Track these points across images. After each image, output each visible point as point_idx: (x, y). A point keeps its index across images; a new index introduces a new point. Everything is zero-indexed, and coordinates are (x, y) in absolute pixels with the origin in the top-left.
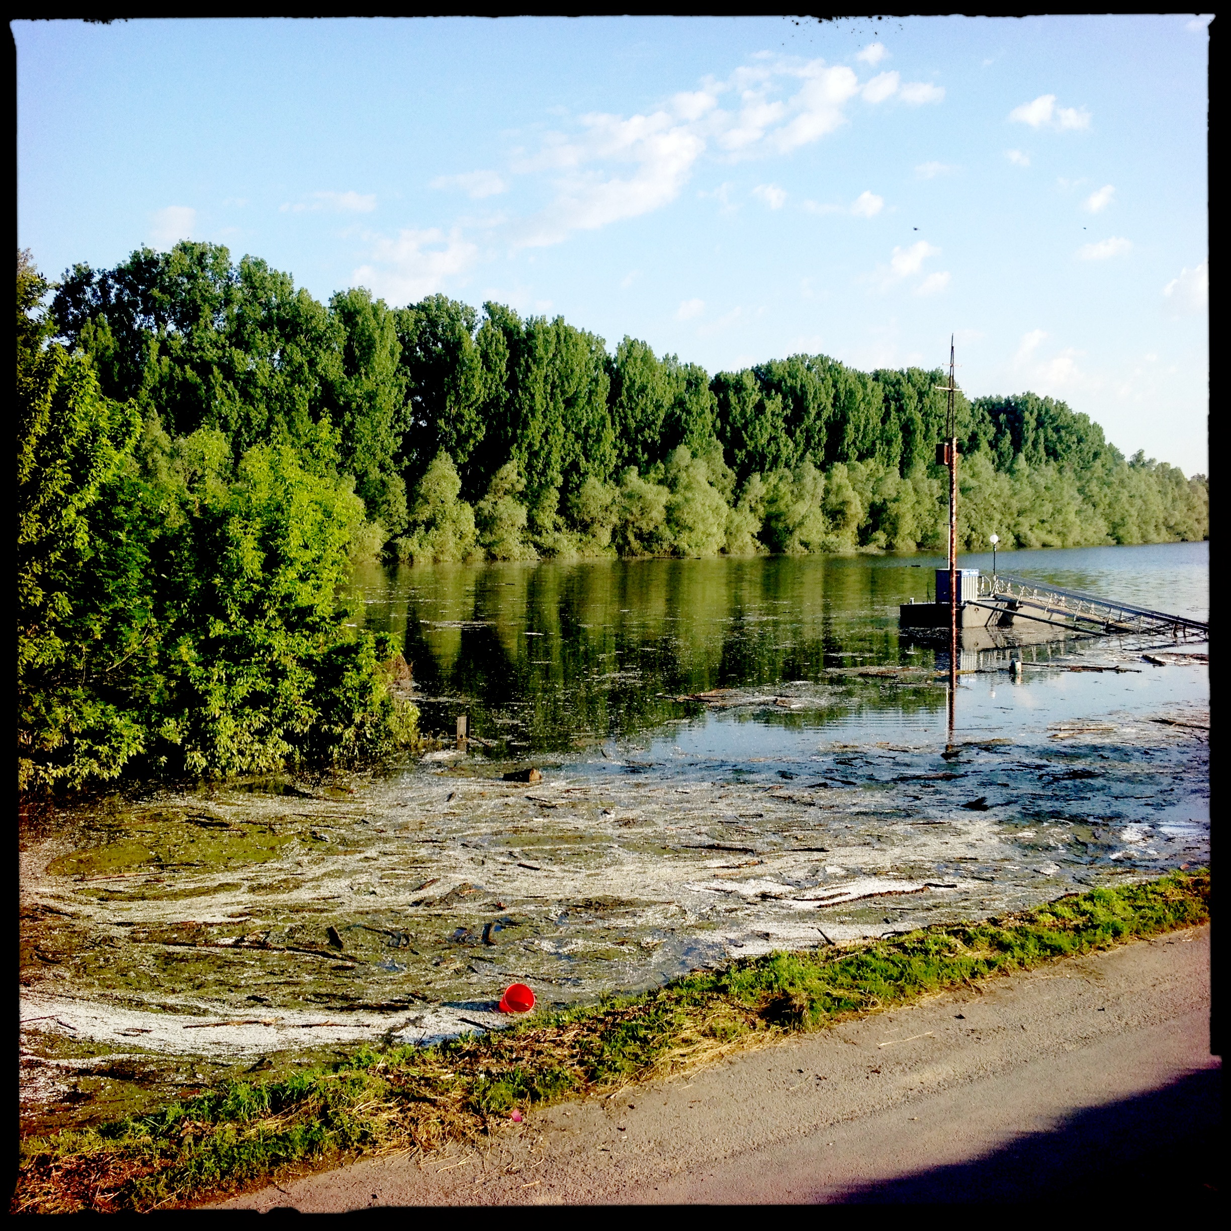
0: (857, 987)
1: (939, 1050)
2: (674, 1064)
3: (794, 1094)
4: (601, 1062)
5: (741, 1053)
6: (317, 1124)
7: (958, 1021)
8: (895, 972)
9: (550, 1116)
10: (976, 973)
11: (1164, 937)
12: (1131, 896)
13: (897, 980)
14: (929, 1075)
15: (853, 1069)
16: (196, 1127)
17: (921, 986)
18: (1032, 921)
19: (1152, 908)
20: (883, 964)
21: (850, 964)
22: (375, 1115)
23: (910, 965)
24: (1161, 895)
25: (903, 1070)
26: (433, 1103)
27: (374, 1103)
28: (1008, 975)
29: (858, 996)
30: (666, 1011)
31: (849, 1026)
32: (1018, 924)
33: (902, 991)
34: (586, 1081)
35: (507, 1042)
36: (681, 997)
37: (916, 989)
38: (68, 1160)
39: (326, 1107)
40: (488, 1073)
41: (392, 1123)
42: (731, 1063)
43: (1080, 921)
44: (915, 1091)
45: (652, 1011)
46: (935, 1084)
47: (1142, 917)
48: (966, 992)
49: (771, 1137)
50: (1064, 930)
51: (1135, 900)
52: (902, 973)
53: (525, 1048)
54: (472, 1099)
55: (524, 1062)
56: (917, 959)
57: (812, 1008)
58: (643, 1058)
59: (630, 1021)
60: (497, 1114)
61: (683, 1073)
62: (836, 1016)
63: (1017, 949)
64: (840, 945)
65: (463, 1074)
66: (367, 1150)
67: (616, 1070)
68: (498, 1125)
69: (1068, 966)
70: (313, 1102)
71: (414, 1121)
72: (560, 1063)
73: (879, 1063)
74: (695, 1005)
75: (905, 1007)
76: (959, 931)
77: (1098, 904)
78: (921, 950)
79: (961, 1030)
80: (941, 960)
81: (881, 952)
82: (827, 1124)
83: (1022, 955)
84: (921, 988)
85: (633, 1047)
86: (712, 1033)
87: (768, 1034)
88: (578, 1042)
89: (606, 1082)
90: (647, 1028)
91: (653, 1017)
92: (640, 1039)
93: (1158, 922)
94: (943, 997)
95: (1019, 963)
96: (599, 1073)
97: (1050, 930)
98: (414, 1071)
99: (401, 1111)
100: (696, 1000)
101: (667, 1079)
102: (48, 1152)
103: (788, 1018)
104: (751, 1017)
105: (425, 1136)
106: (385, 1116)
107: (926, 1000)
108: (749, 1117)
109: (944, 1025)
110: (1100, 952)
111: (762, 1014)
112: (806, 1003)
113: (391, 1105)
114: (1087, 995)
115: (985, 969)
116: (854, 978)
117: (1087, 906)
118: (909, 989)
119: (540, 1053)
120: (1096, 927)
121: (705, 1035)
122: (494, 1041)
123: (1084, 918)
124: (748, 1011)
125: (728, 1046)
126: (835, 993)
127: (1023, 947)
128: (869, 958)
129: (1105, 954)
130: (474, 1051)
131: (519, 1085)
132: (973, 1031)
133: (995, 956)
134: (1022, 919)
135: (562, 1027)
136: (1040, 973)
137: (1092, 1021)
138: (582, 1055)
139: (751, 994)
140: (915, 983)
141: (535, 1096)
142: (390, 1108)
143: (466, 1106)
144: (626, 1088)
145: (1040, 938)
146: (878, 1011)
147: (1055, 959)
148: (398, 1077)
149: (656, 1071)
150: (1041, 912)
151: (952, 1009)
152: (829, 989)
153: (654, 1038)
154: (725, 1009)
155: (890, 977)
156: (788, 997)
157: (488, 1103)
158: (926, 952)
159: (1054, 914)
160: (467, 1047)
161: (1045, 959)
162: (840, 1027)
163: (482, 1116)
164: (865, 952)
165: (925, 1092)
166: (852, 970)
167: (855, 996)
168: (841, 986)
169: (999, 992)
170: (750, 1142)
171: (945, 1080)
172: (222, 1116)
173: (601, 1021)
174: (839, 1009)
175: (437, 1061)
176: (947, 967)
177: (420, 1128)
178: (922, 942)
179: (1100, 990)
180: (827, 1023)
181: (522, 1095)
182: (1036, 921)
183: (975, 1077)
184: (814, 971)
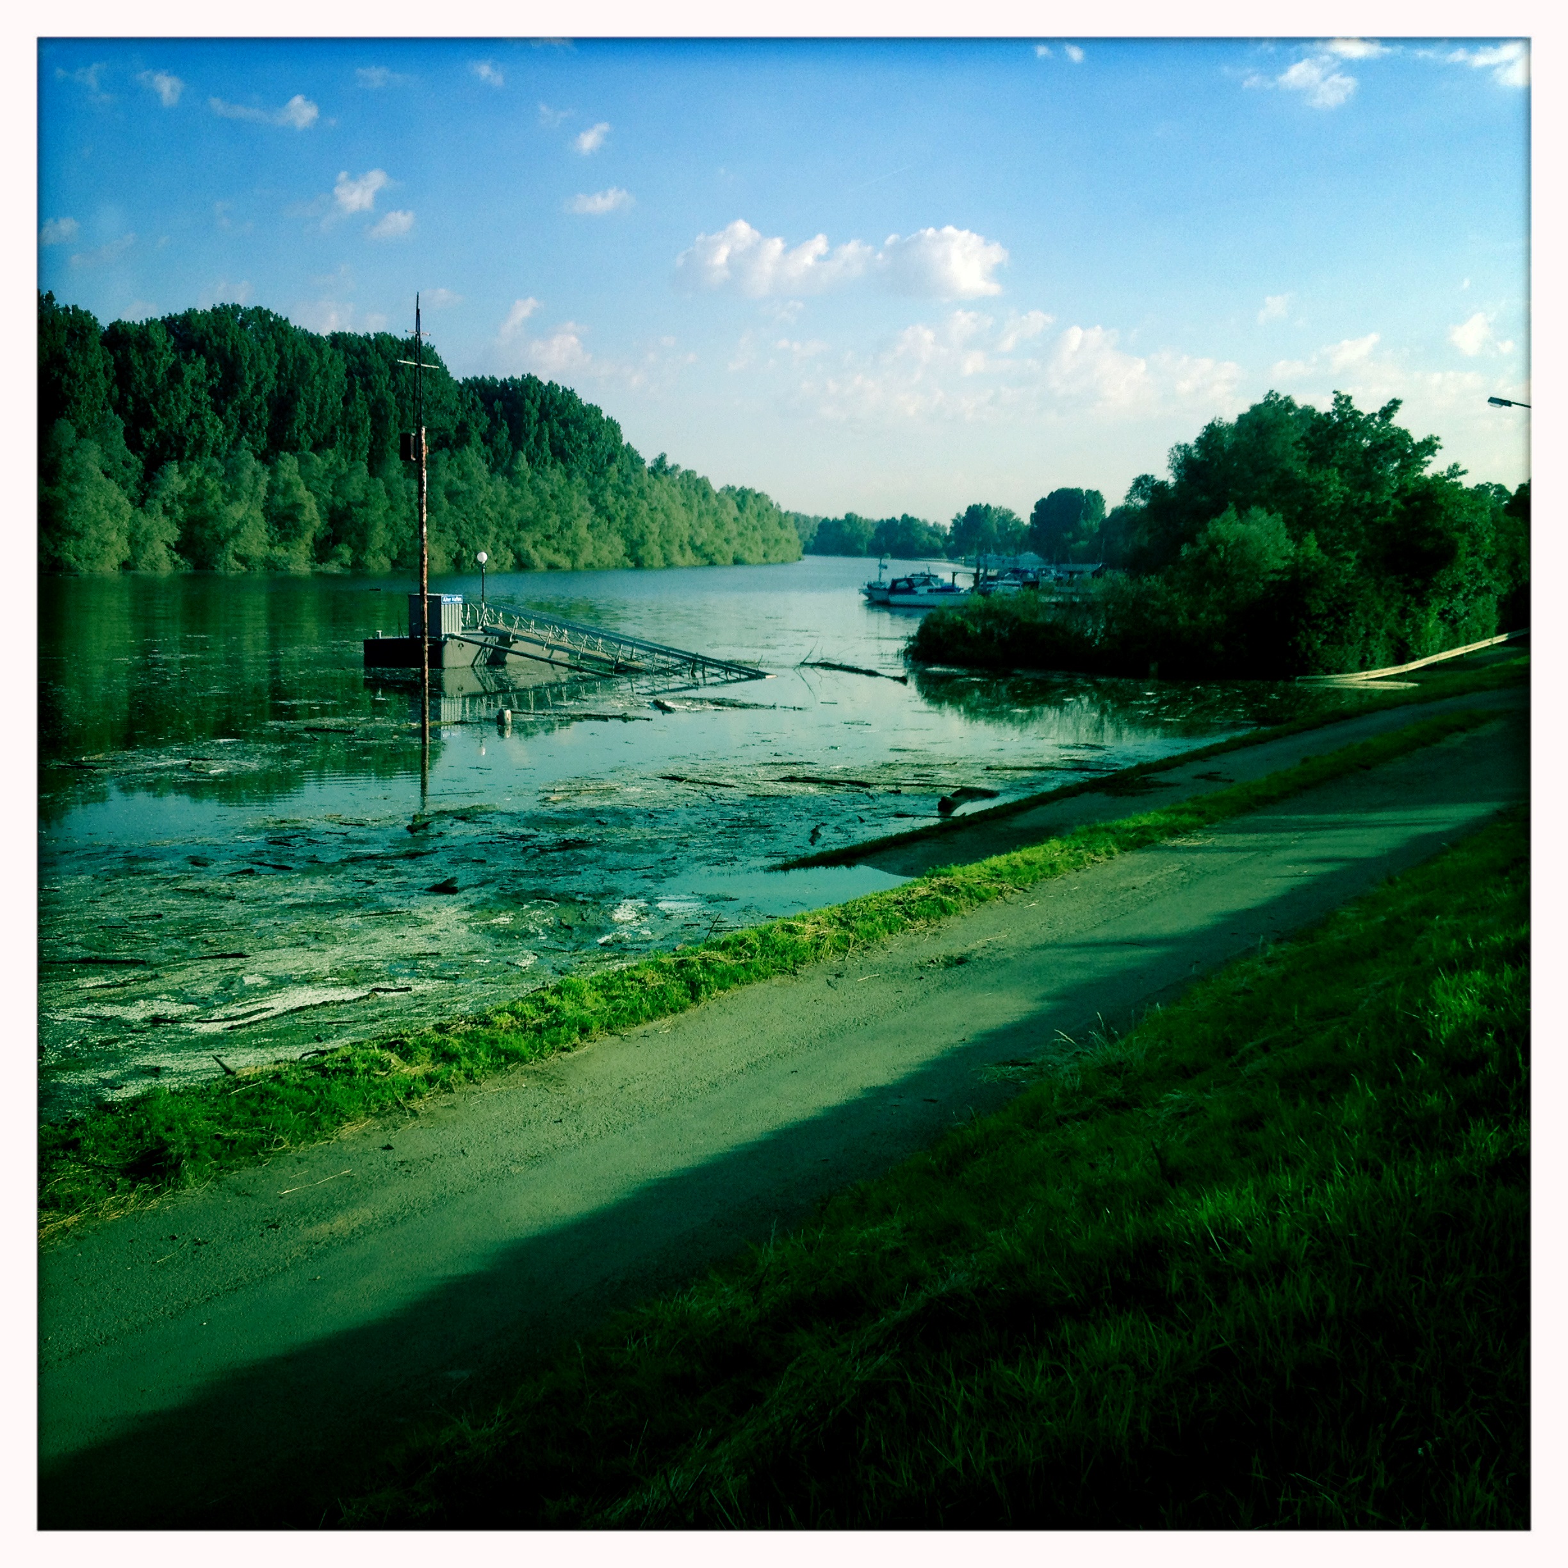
0: (258, 1124)
1: (358, 1190)
3: (162, 1267)
5: (93, 1224)
7: (385, 1152)
8: (309, 1100)
10: (413, 1092)
11: (639, 1030)
12: (605, 986)
13: (311, 1110)
14: (341, 1223)
15: (244, 1227)
17: (342, 1115)
18: (486, 1022)
19: (626, 998)
20: (294, 1093)
21: (251, 1096)
23: (329, 1092)
24: (640, 981)
25: (310, 1221)
28: (451, 1091)
29: (258, 1135)
31: (244, 1174)
32: (469, 1028)
33: (316, 1123)
37: (335, 1120)
42: (78, 1238)
43: (543, 1019)
44: (320, 1246)
46: (347, 1233)
47: (614, 1009)
48: (397, 1116)
49: (125, 1325)
50: (523, 1031)
51: (610, 989)
52: (318, 1102)
56: (339, 1082)
57: (193, 1156)
62: (227, 1163)
63: (464, 1059)
64: (242, 1074)
69: (526, 1073)
73: (279, 1215)
75: (319, 1143)
76: (396, 1042)
77: (566, 997)
78: (346, 1071)
79: (387, 1163)
80: (370, 1081)
81: (294, 1077)
82: (203, 1299)
83: (470, 1065)
84: (340, 1117)
87: (132, 1195)
93: (633, 1013)
94: (369, 1126)
95: (466, 1076)
97: (507, 1032)
103: (162, 1172)
104: (110, 1176)
107: (348, 1131)
108: (98, 1304)
109: (367, 1160)
110: (564, 1054)
111: (125, 1172)
112: (187, 1151)
114: (544, 1106)
115: (423, 1087)
116: (254, 1113)
117: (553, 1001)
118: (325, 1122)
120: (560, 1024)
123: (549, 1016)
124: (106, 1169)
125: (75, 1218)
126: (227, 1134)
127: (472, 1055)
128: (275, 1086)
129: (570, 1055)
132: (402, 1163)
133: (439, 1069)
134: (475, 1022)
136: (490, 1086)
137: (546, 1136)
139: (113, 1147)
140: (334, 1112)
145: (493, 1042)
146: (285, 1151)
147: (510, 1067)
150: (499, 1012)
151: (379, 1139)
152: (219, 1130)
154: (75, 1169)
155: (302, 1108)
156: (163, 1145)
158: (352, 1072)
159: (513, 1013)
161: (498, 1067)
162: (233, 1177)
164: (273, 1080)
165: (335, 1244)
167: (254, 1135)
168: (236, 1125)
169: (439, 1111)
170: (96, 1336)
171: (360, 1226)
174: (232, 1154)
176: (376, 1087)
178: (346, 1060)
179: (560, 1098)
180: (215, 1173)
182: (491, 1022)
183: (399, 1219)
184: (201, 1109)
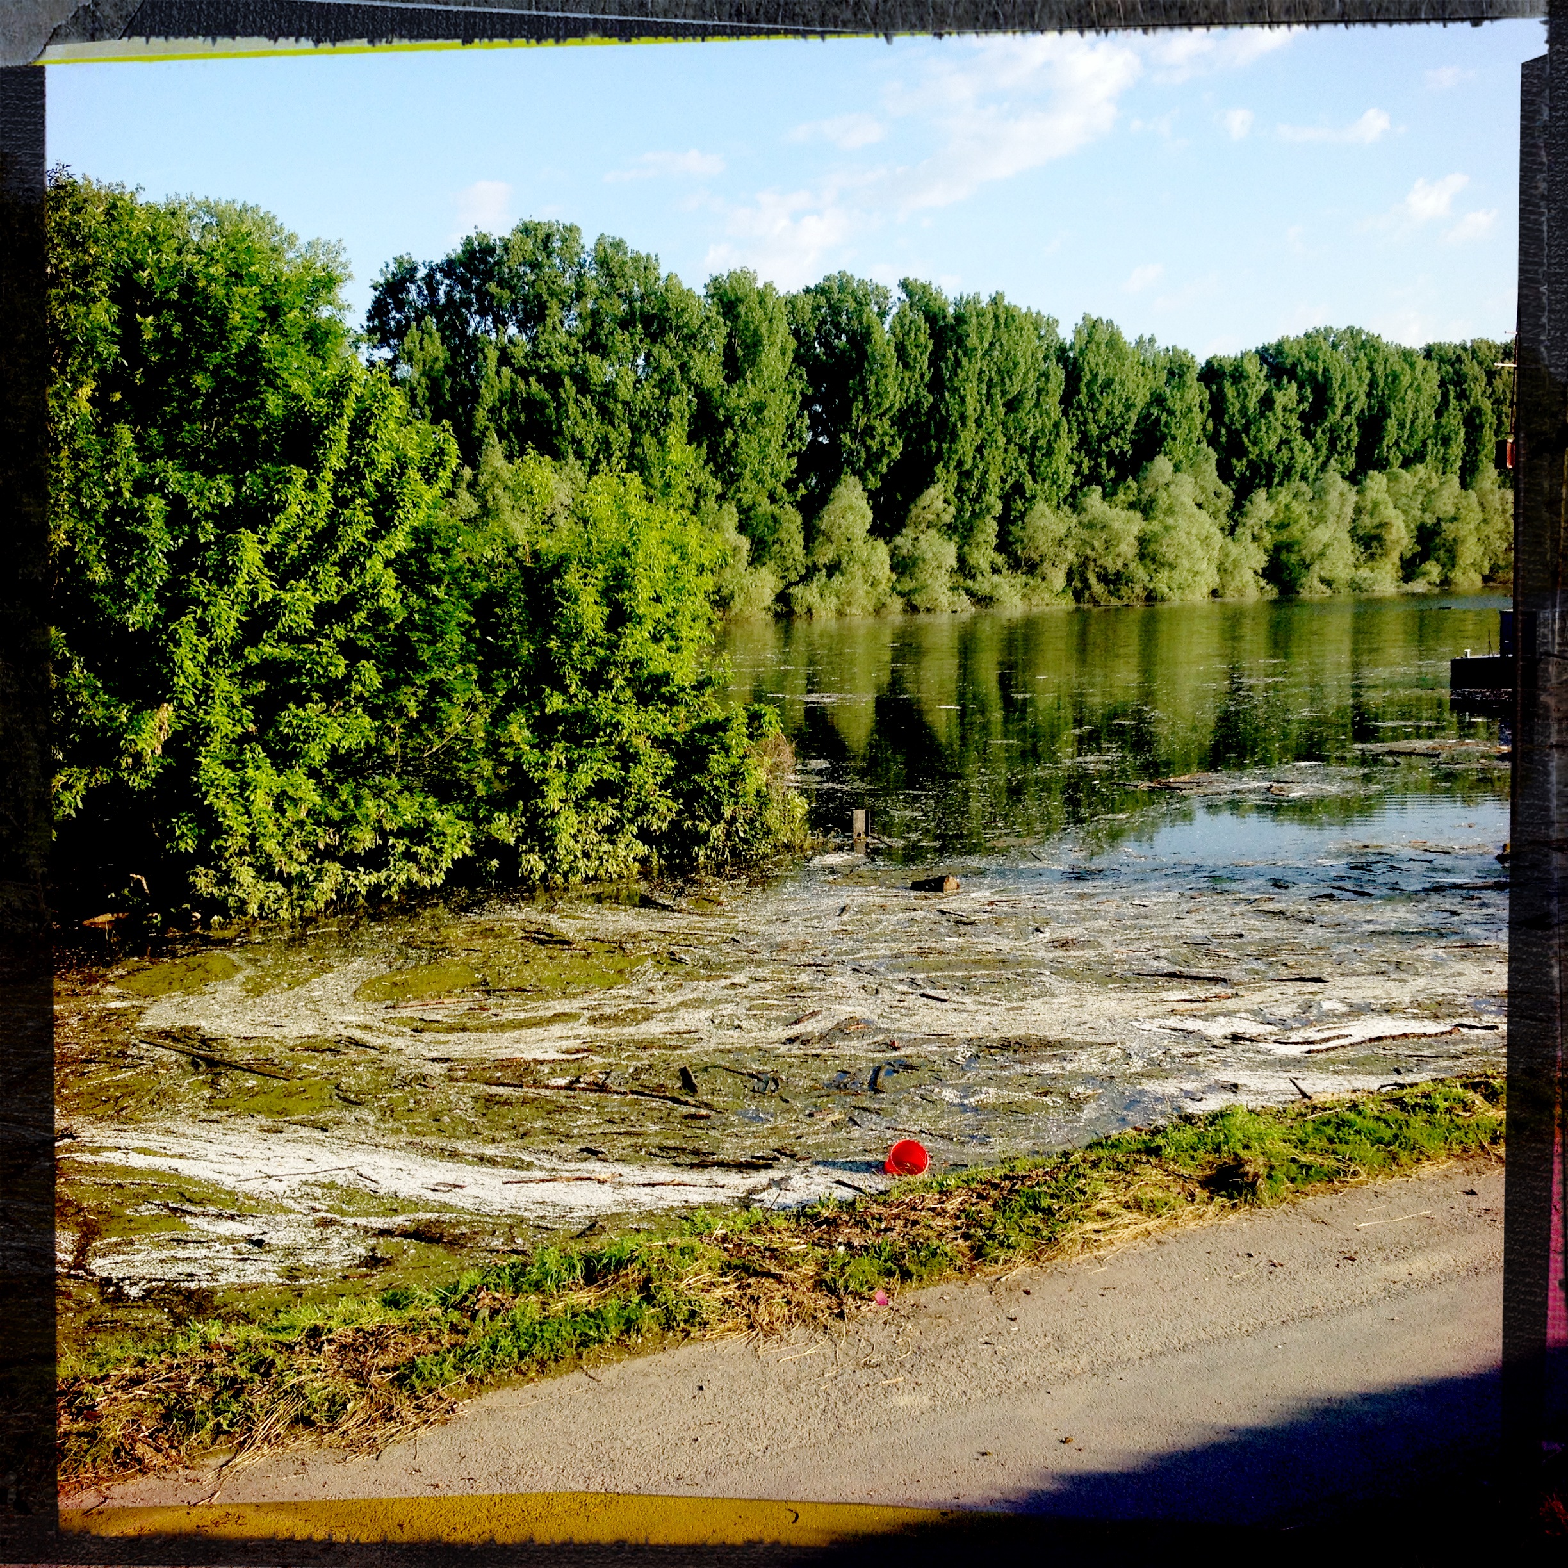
0: (1334, 1152)
1: (1438, 1233)
2: (1086, 1242)
3: (1239, 1283)
4: (991, 1237)
5: (1174, 1231)
6: (636, 1299)
7: (1468, 1197)
8: (1387, 1134)
9: (923, 1300)
10: (1499, 1137)
13: (1389, 1144)
14: (1421, 1265)
15: (1320, 1255)
16: (494, 1299)
17: (1421, 1153)
20: (1371, 1124)
21: (1327, 1123)
22: (708, 1291)
23: (1408, 1126)
25: (1387, 1258)
26: (778, 1278)
27: (707, 1276)
29: (1334, 1163)
30: (1078, 1176)
31: (1320, 1201)
33: (1395, 1158)
34: (972, 1259)
35: (876, 1209)
36: (1100, 1159)
37: (1414, 1156)
38: (342, 1332)
39: (648, 1279)
40: (849, 1245)
41: (727, 1301)
42: (1159, 1242)
44: (1398, 1286)
45: (1061, 1175)
46: (1427, 1277)
48: (1482, 1161)
49: (1202, 1335)
52: (1396, 1136)
53: (897, 1217)
54: (827, 1276)
55: (895, 1234)
56: (1419, 1118)
57: (1270, 1177)
58: (1045, 1233)
59: (1032, 1187)
60: (857, 1295)
61: (1096, 1253)
62: (1302, 1187)
64: (1318, 1100)
65: (819, 1245)
66: (695, 1333)
67: (1009, 1247)
68: (858, 1308)
70: (633, 1274)
71: (754, 1300)
72: (940, 1235)
73: (1356, 1248)
74: (1117, 1169)
75: (1398, 1179)
76: (1481, 1083)
78: (1425, 1107)
79: (1471, 1209)
80: (1452, 1121)
81: (1371, 1109)
82: (1278, 1323)
84: (1420, 1155)
85: (1033, 1219)
86: (1138, 1205)
87: (1211, 1208)
88: (964, 1211)
89: (996, 1261)
90: (1052, 1196)
91: (1062, 1183)
92: (1043, 1210)
94: (1450, 1168)
96: (988, 1250)
98: (758, 1241)
99: (739, 1288)
100: (1119, 1163)
101: (1074, 1261)
102: (320, 1323)
103: (1239, 1189)
104: (1189, 1186)
105: (767, 1318)
106: (718, 1292)
107: (1427, 1170)
108: (1177, 1310)
109: (1447, 1203)
111: (1204, 1183)
112: (1263, 1171)
113: (727, 1279)
116: (1331, 1141)
118: (1404, 1157)
119: (915, 1223)
121: (1127, 1207)
122: (860, 1207)
124: (1185, 1179)
125: (1157, 1222)
126: (1303, 1159)
128: (1352, 1116)
130: (834, 1219)
131: (886, 1261)
132: (1487, 1211)
135: (945, 1193)
138: (968, 1227)
139: (1192, 1158)
140: (1414, 1149)
141: (906, 1275)
142: (726, 1283)
143: (819, 1284)
144: (1022, 1269)
146: (1361, 1183)
148: (738, 1247)
149: (1062, 1250)
151: (1461, 1182)
152: (1295, 1153)
153: (1061, 1208)
154: (1156, 1175)
155: (1380, 1141)
156: (1240, 1162)
157: (846, 1281)
158: (1432, 1110)
160: (826, 1213)
162: (1308, 1202)
163: (838, 1297)
164: (1350, 1109)
165: (1413, 1286)
166: (1330, 1131)
167: (1331, 1163)
168: (1313, 1150)
170: (1175, 1341)
171: (1441, 1272)
172: (525, 1287)
173: (996, 1186)
174: (1307, 1178)
175: (787, 1229)
176: (1458, 1128)
177: (761, 1308)
178: (1427, 1096)
180: (1290, 1196)
181: (890, 1273)
183: (1483, 1270)
184: (1278, 1131)
